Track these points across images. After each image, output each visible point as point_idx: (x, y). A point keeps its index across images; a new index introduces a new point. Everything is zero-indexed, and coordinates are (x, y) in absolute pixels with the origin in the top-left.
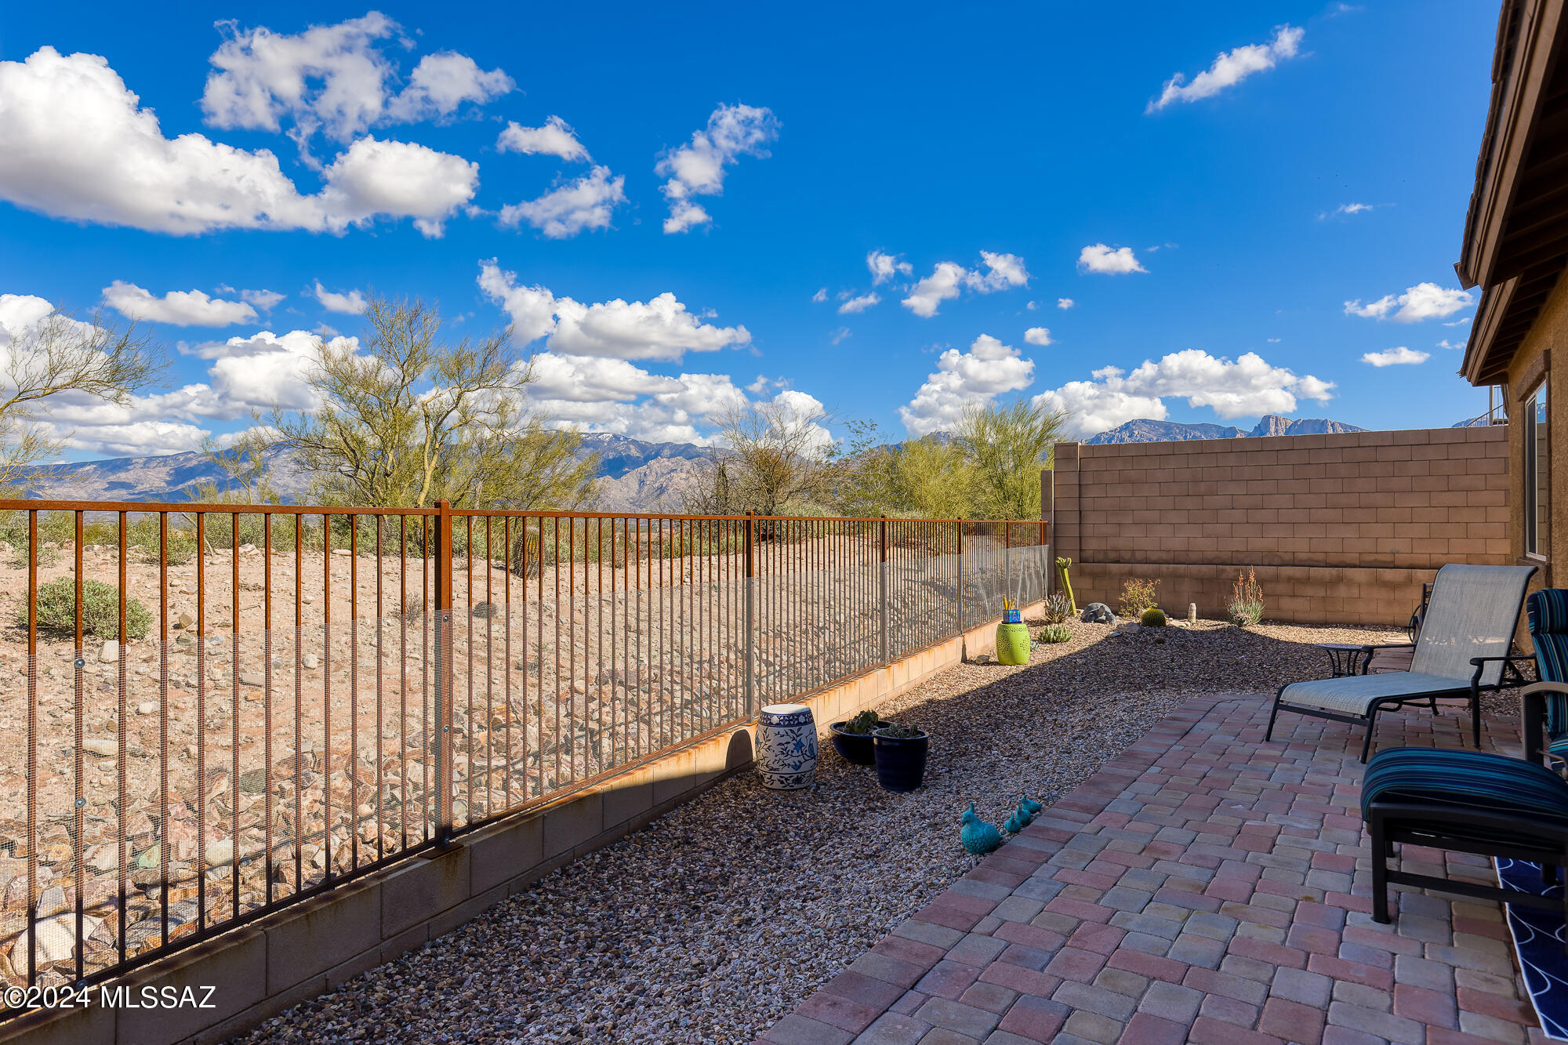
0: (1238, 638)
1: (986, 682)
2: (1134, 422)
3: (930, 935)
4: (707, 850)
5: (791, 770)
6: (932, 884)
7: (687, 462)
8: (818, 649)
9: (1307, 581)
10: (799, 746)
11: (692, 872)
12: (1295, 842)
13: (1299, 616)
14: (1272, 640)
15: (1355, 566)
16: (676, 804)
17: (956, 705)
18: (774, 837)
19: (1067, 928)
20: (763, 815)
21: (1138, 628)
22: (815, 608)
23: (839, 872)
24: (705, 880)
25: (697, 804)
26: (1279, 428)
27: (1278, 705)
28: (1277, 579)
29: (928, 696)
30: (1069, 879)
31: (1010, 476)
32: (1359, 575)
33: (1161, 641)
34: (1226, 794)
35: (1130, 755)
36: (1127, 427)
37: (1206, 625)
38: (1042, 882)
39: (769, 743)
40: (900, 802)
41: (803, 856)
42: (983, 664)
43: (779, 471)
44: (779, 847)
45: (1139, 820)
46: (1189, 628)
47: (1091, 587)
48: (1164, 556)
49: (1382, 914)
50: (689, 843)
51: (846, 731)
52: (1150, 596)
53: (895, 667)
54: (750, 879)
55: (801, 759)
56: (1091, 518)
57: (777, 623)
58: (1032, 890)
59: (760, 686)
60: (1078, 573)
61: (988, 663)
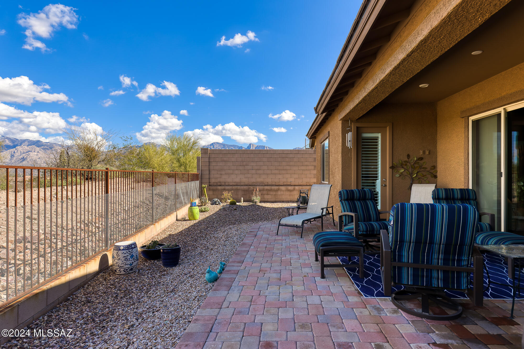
0: (255, 207)
1: (187, 227)
2: (214, 143)
3: (208, 312)
4: (99, 303)
5: (129, 266)
6: (201, 296)
7: (37, 148)
8: (118, 221)
9: (271, 190)
10: (132, 256)
11: (96, 314)
12: (295, 262)
13: (269, 200)
14: (264, 207)
15: (282, 186)
16: (78, 288)
17: (180, 235)
18: (127, 292)
19: (250, 300)
20: (119, 285)
21: (229, 206)
22: (115, 205)
23: (161, 299)
24: (102, 315)
25: (88, 286)
26: (253, 147)
27: (280, 225)
28: (263, 190)
29: (168, 233)
30: (243, 284)
31: (182, 158)
32: (283, 188)
33: (235, 209)
34: (274, 251)
35: (244, 244)
36: (212, 144)
37: (246, 204)
38: (236, 287)
39: (119, 257)
40: (173, 271)
41: (142, 297)
42: (184, 221)
43: (94, 154)
44: (131, 296)
45: (255, 263)
46: (242, 205)
47: (212, 194)
48: (234, 184)
49: (323, 277)
50: (90, 302)
51: (146, 249)
52: (230, 196)
53: (156, 224)
54: (123, 310)
55: (133, 261)
56: (212, 172)
57: (100, 211)
58: (234, 290)
59: (95, 237)
60: (209, 190)
61: (185, 220)
